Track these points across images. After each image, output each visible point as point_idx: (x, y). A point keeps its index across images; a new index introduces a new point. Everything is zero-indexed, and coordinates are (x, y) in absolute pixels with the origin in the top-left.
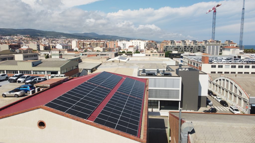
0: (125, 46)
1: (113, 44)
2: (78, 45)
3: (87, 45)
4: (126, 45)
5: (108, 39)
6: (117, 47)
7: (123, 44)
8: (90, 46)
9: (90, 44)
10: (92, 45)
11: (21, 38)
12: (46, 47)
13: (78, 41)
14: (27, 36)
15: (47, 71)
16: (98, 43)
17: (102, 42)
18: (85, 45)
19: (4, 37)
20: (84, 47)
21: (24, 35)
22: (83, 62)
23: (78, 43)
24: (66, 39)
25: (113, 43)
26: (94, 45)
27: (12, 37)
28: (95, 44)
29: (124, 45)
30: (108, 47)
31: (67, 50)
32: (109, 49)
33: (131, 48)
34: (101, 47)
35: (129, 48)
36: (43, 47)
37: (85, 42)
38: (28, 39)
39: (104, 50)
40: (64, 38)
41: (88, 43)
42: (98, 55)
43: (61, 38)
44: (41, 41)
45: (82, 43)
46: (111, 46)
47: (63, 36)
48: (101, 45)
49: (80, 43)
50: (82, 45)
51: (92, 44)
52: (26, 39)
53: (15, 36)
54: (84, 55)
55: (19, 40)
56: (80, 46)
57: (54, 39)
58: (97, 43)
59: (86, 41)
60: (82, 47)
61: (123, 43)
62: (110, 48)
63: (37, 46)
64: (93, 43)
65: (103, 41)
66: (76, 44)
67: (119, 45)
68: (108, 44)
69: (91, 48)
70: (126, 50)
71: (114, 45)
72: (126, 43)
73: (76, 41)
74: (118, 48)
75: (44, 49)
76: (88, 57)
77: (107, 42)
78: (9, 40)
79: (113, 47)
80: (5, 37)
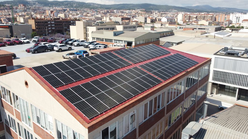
0: (239, 20)
1: (223, 18)
2: (184, 19)
3: (193, 18)
4: (240, 18)
5: (222, 12)
6: (227, 21)
7: (236, 18)
8: (196, 20)
9: (196, 18)
10: (198, 19)
11: (138, 12)
12: (152, 20)
13: (184, 14)
14: (143, 10)
15: (124, 41)
16: (206, 16)
17: (210, 15)
18: (191, 18)
19: (124, 11)
20: (190, 20)
21: (141, 9)
22: (175, 35)
23: (184, 16)
24: (176, 12)
25: (223, 16)
26: (201, 19)
27: (131, 11)
28: (202, 17)
29: (238, 18)
30: (217, 21)
31: (168, 23)
32: (217, 23)
33: (245, 22)
34: (207, 21)
35: (242, 22)
36: (150, 19)
37: (191, 16)
38: (143, 12)
39: (210, 24)
40: (175, 12)
41: (195, 16)
42: (195, 29)
43: (172, 12)
44: (153, 15)
45: (188, 16)
46: (221, 19)
47: (175, 9)
48: (209, 18)
49: (186, 16)
50: (188, 18)
51: (198, 17)
52: (141, 13)
53: (133, 10)
54: (181, 28)
55: (136, 14)
56: (185, 19)
57: (166, 12)
58: (204, 17)
59: (193, 15)
60: (187, 21)
61: (237, 16)
62: (220, 22)
63: (145, 18)
64: (200, 16)
65: (212, 13)
66: (183, 17)
67: (231, 19)
68: (217, 18)
69: (197, 21)
70: (239, 24)
71: (225, 18)
72: (240, 17)
73: (183, 15)
74: (227, 23)
75: (151, 22)
76: (184, 30)
77: (216, 15)
78: (128, 14)
79: (222, 21)
80: (126, 11)
